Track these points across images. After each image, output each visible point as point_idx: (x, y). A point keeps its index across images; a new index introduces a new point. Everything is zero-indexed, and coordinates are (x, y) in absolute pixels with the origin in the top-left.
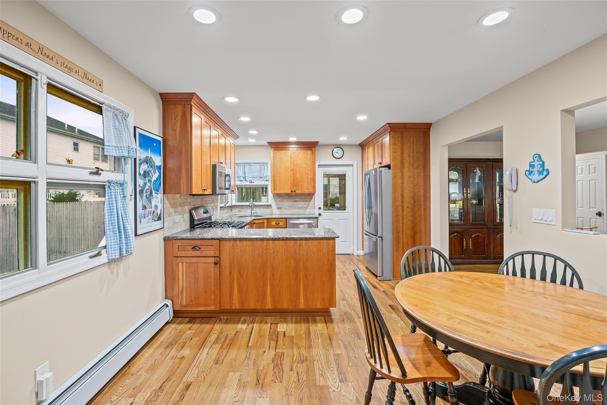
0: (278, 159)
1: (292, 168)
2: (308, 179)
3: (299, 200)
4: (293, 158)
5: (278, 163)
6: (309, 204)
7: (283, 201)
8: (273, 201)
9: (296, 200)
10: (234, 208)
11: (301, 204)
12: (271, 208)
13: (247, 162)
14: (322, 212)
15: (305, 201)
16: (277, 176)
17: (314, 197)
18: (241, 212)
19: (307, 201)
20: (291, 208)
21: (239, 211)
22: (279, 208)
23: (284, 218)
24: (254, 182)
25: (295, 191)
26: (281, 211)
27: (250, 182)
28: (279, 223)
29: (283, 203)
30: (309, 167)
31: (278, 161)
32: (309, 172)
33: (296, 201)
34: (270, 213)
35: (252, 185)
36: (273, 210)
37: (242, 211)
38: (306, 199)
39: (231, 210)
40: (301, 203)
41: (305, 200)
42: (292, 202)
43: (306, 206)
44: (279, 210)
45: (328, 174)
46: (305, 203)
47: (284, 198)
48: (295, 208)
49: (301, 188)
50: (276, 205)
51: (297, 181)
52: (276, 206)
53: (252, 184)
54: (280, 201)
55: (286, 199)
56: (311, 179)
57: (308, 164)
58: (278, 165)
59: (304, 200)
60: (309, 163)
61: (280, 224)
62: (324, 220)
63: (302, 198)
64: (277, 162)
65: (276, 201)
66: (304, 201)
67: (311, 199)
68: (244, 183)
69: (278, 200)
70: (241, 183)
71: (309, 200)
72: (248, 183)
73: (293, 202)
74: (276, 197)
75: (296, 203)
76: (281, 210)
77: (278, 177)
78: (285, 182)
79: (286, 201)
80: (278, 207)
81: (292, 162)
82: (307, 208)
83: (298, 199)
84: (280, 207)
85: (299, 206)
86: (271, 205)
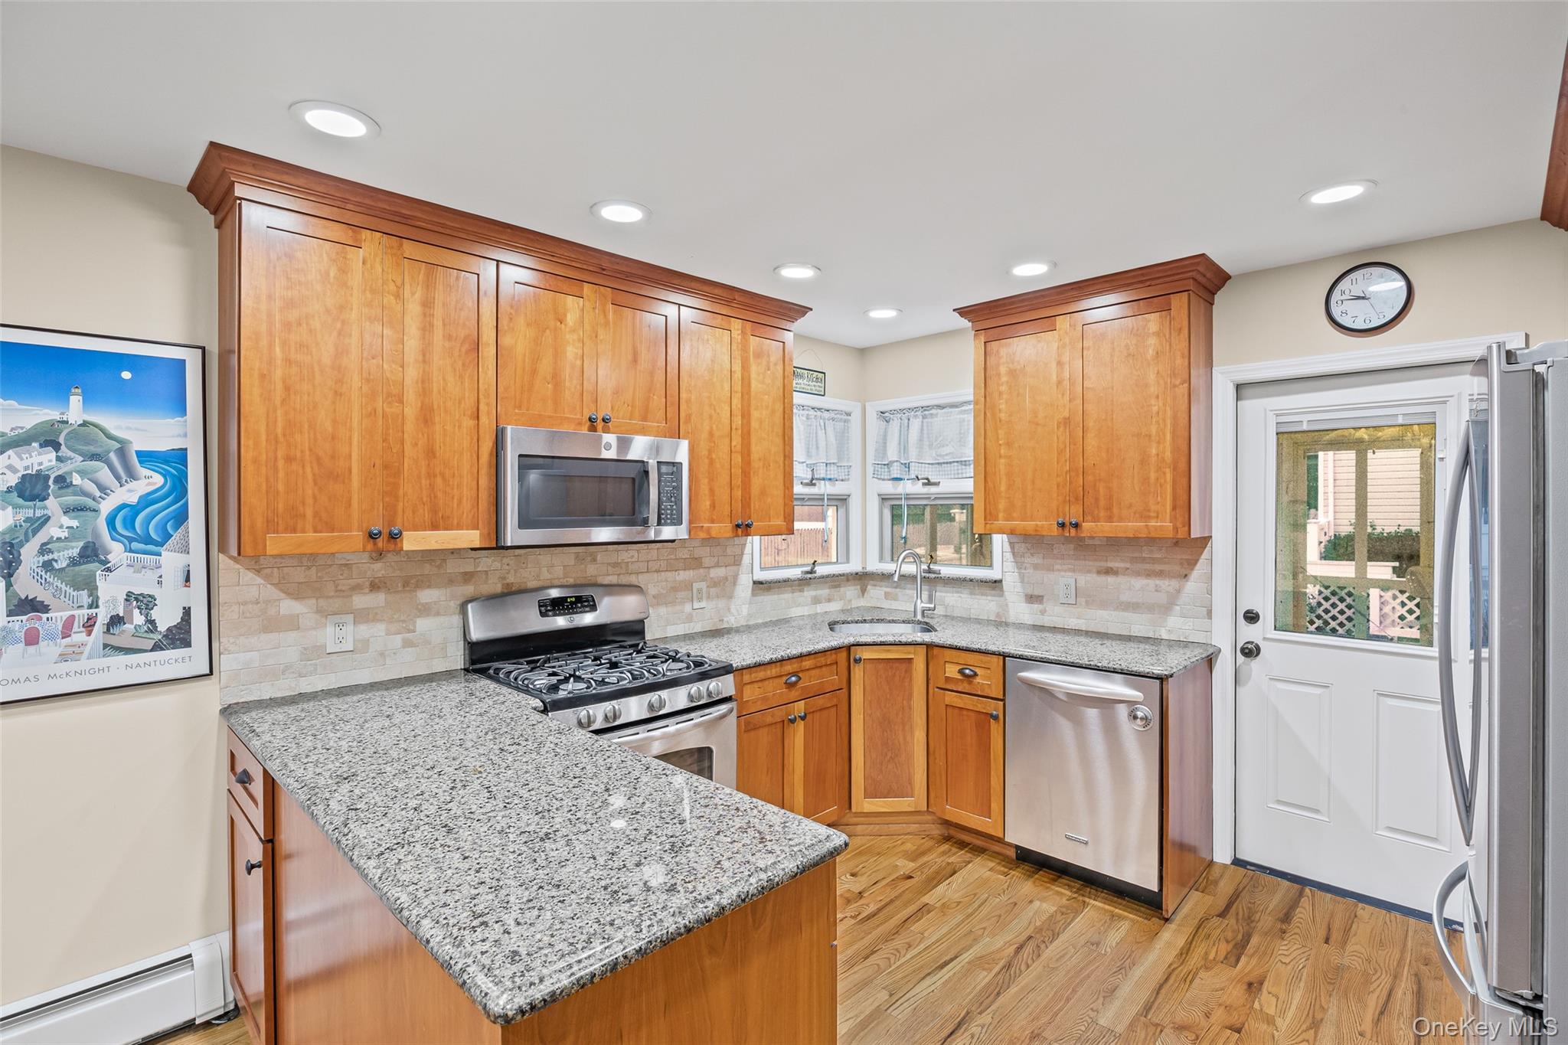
0: (1004, 379)
1: (1066, 414)
2: (1144, 461)
3: (1128, 565)
4: (1067, 366)
5: (1005, 396)
6: (1179, 591)
7: (1050, 569)
8: (1010, 565)
9: (1110, 564)
10: (871, 582)
11: (1136, 587)
12: (1002, 595)
13: (915, 405)
14: (1265, 639)
15: (1160, 574)
16: (1000, 457)
17: (1205, 555)
18: (895, 599)
19: (1169, 575)
20: (1087, 602)
21: (887, 595)
22: (1031, 597)
23: (993, 653)
24: (937, 484)
25: (1076, 526)
26: (1043, 612)
27: (924, 484)
28: (976, 674)
29: (1051, 576)
30: (1153, 402)
31: (1003, 388)
32: (1154, 430)
33: (1109, 571)
34: (998, 615)
35: (933, 497)
36: (1010, 604)
37: (897, 594)
38: (1154, 561)
39: (863, 591)
40: (1139, 583)
41: (1158, 567)
42: (1089, 572)
43: (1162, 598)
44: (1036, 606)
45: (1305, 427)
46: (1158, 582)
47: (1055, 552)
48: (1104, 605)
49: (1109, 508)
50: (1022, 582)
51: (1090, 478)
52: (1019, 588)
53: (933, 489)
54: (1036, 567)
55: (1062, 557)
56: (1163, 460)
57: (1147, 385)
58: (1003, 406)
59: (1147, 566)
60: (1152, 377)
61: (978, 680)
62: (1280, 686)
63: (1144, 560)
64: (1000, 394)
65: (1019, 565)
66: (1149, 574)
67: (1192, 563)
68: (904, 487)
69: (1029, 560)
70: (896, 489)
71: (1177, 568)
72: (918, 488)
73: (1099, 572)
74: (1021, 548)
75: (1111, 579)
76: (1041, 607)
77: (1003, 461)
78: (1033, 482)
79: (1065, 567)
80: (1030, 592)
81: (1066, 383)
82: (1166, 609)
83: (1122, 561)
84: (1036, 593)
85: (1125, 597)
86: (1000, 581)
